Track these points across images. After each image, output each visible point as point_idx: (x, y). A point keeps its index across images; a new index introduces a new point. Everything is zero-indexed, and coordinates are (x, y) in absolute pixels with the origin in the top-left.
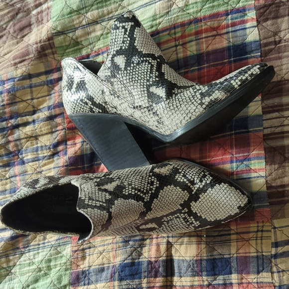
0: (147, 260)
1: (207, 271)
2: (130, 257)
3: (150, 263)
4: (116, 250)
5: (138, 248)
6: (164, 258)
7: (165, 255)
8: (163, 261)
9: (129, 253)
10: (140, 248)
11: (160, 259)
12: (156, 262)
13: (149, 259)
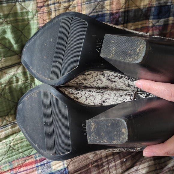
0: (109, 12)
1: (154, 15)
2: (95, 11)
3: (111, 14)
4: (81, 5)
5: (100, 2)
6: (123, 10)
7: (124, 7)
8: (122, 12)
9: (93, 7)
10: (102, 2)
11: (120, 10)
12: (117, 13)
13: (111, 11)
